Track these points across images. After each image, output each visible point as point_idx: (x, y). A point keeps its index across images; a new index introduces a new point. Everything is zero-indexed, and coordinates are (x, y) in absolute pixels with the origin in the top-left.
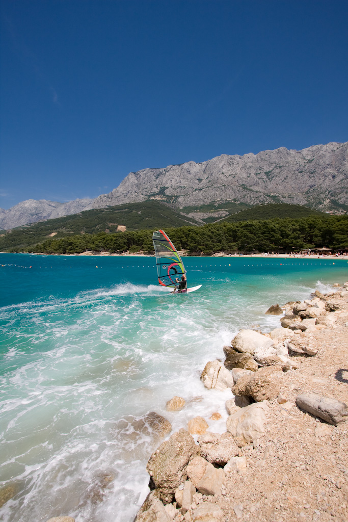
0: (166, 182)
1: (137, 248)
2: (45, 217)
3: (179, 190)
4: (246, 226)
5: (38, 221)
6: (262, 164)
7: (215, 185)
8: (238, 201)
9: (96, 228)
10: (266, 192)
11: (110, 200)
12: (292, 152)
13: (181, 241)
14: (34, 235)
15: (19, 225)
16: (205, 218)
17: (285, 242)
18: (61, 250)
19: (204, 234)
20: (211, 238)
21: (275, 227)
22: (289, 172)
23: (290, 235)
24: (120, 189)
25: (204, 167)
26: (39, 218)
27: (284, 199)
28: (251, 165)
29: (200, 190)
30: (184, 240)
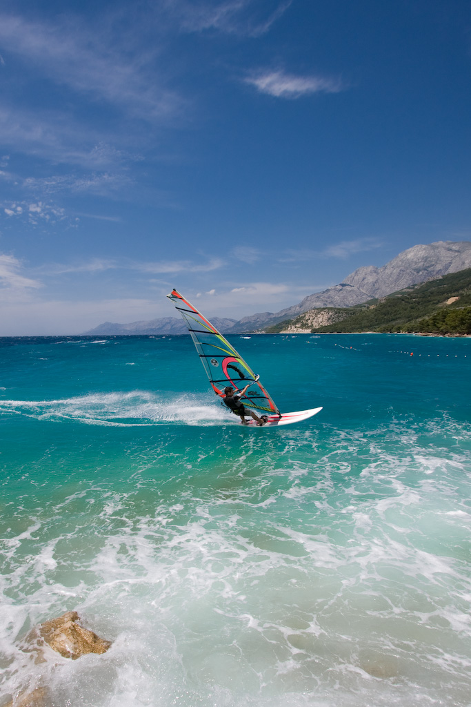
2: (439, 272)
5: (426, 281)
14: (419, 303)
15: (397, 289)
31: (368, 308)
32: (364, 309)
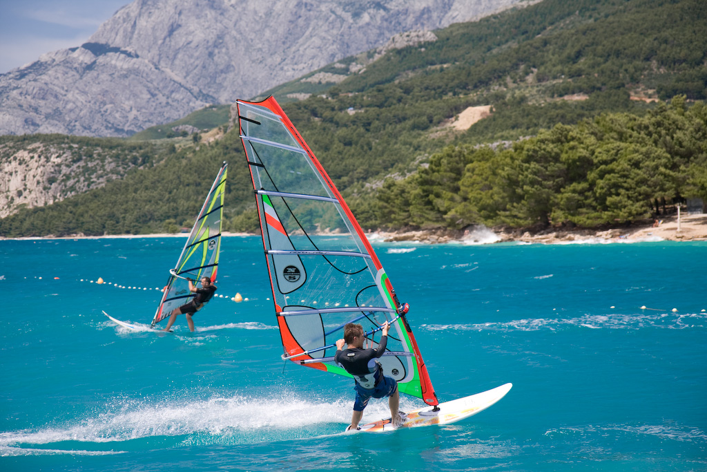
5: (384, 46)
14: (367, 125)
15: (290, 73)
18: (520, 210)
31: (196, 139)
32: (181, 143)
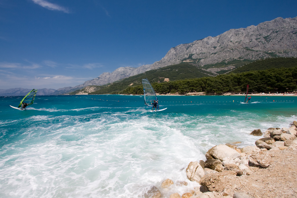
0: (193, 51)
1: (175, 91)
2: (128, 76)
3: (201, 55)
4: (248, 75)
6: (261, 32)
7: (226, 50)
8: (242, 59)
9: (152, 80)
10: (265, 50)
11: (160, 64)
12: (287, 20)
13: (201, 86)
14: (123, 85)
16: (219, 71)
17: (279, 85)
19: (216, 81)
20: (222, 84)
21: (271, 75)
22: (284, 35)
23: (284, 80)
24: (166, 58)
25: (218, 39)
26: (125, 76)
27: (280, 54)
28: (253, 33)
29: (215, 54)
30: (203, 85)
31: (108, 86)
